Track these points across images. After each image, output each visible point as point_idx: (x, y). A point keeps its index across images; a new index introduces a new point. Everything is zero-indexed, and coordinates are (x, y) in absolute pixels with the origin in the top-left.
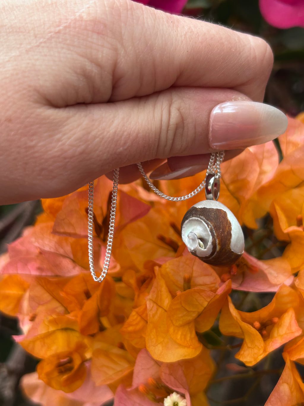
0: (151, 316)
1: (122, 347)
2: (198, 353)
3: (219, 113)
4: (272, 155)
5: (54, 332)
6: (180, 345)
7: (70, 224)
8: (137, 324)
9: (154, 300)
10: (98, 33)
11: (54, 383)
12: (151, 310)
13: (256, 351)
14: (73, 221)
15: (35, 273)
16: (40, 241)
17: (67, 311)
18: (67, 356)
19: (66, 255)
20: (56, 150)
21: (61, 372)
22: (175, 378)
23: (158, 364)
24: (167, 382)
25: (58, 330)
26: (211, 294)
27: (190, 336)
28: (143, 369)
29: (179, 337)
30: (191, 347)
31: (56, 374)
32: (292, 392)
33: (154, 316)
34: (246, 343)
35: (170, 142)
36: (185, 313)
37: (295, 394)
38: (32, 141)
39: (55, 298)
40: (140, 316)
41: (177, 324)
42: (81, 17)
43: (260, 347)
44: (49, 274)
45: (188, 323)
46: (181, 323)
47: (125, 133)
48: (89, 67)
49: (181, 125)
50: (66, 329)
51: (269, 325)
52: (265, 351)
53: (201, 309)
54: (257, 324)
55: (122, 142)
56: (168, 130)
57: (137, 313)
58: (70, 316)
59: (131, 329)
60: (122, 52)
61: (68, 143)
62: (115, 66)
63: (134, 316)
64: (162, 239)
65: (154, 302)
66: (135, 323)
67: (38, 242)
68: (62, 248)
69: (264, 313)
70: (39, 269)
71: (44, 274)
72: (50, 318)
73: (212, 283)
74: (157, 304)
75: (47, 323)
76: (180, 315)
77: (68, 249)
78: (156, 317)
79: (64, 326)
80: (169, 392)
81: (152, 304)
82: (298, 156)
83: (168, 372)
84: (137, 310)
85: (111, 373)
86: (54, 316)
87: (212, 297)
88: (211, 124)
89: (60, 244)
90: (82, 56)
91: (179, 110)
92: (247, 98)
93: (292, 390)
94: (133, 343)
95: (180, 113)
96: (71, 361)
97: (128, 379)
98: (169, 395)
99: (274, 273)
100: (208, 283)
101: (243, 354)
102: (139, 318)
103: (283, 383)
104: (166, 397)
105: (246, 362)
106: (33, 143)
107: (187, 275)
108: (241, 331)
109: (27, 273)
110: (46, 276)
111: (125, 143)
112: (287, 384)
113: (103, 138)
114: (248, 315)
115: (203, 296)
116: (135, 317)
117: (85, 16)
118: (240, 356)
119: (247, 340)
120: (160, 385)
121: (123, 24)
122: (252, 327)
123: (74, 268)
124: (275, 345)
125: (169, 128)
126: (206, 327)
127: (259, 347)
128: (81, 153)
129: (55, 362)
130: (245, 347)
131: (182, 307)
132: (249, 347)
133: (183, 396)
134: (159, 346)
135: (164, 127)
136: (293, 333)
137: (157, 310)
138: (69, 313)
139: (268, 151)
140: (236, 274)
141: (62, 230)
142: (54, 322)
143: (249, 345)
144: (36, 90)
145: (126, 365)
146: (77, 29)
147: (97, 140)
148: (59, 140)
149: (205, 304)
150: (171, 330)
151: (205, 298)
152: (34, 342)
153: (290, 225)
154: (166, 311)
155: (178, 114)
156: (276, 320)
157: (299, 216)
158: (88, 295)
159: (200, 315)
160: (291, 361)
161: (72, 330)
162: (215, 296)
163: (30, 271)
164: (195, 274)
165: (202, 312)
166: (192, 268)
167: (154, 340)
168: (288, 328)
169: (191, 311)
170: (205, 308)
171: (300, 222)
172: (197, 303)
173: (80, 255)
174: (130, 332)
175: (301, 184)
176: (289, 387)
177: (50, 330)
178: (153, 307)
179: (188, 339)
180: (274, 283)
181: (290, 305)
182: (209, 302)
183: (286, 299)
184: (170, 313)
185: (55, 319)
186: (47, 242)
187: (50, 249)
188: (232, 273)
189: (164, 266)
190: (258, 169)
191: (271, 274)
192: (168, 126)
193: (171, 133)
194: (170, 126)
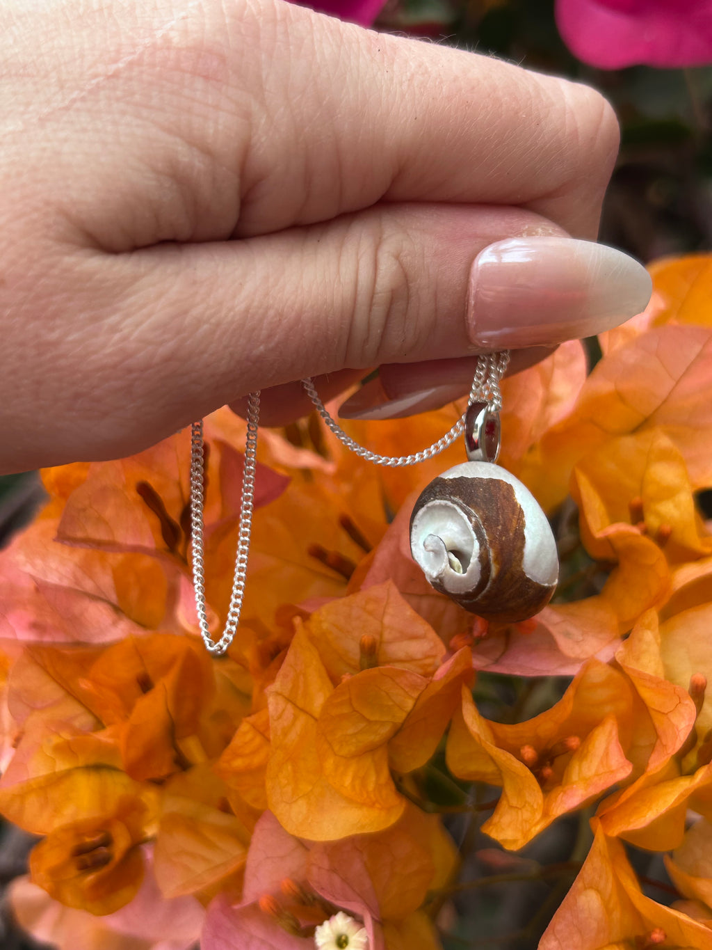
0: (279, 733)
1: (225, 808)
2: (393, 820)
3: (492, 263)
4: (572, 359)
5: (67, 774)
6: (350, 801)
7: (100, 520)
8: (254, 753)
9: (286, 695)
10: (207, 78)
11: (68, 896)
12: (280, 717)
13: (526, 814)
14: (109, 513)
15: (26, 636)
16: (39, 562)
17: (99, 725)
18: (98, 830)
19: (103, 596)
20: (108, 350)
21: (85, 868)
22: (344, 880)
23: (303, 845)
24: (322, 889)
25: (78, 768)
26: (419, 681)
27: (376, 778)
28: (268, 858)
29: (348, 781)
30: (377, 805)
31: (73, 872)
32: (608, 911)
33: (285, 734)
34: (507, 797)
35: (377, 331)
36: (362, 725)
37: (617, 915)
38: (52, 330)
39: (73, 694)
40: (261, 733)
41: (346, 751)
42: (166, 39)
43: (535, 807)
44: (60, 638)
45: (370, 750)
46: (353, 749)
47: (271, 312)
48: (186, 156)
49: (402, 293)
50: (97, 768)
51: (559, 756)
52: (546, 814)
53: (401, 716)
54: (529, 753)
55: (264, 333)
56: (371, 305)
57: (254, 726)
58: (104, 737)
59: (238, 763)
60: (263, 121)
61: (136, 334)
62: (246, 151)
64: (318, 554)
65: (288, 700)
66: (248, 749)
67: (33, 565)
68: (91, 577)
69: (545, 725)
70: (35, 626)
71: (47, 639)
72: (56, 740)
73: (427, 657)
74: (295, 705)
75: (49, 753)
76: (350, 731)
77: (106, 581)
78: (293, 736)
79: (93, 760)
80: (329, 912)
81: (282, 703)
82: (632, 360)
83: (326, 864)
84: (252, 719)
85: (199, 868)
86: (66, 736)
87: (422, 688)
88: (473, 291)
89: (86, 568)
90: (169, 131)
91: (397, 257)
92: (557, 229)
93: (611, 906)
94: (248, 799)
95: (401, 265)
96: (107, 842)
97: (234, 883)
98: (328, 919)
99: (576, 633)
100: (419, 656)
101: (499, 822)
102: (258, 740)
103: (585, 889)
104: (321, 924)
105: (505, 841)
106: (54, 336)
107: (367, 638)
108: (494, 768)
109: (9, 636)
110: (54, 643)
111: (270, 336)
112: (598, 891)
113: (218, 325)
114: (508, 730)
115: (402, 686)
116: (249, 736)
117: (176, 38)
118: (491, 827)
119: (509, 790)
120: (310, 897)
121: (263, 57)
122: (513, 758)
123: (114, 623)
124: (570, 799)
125: (374, 300)
126: (417, 759)
127: (532, 806)
128: (168, 359)
129: (72, 844)
130: (503, 806)
131: (355, 710)
132: (511, 807)
133: (359, 921)
134: (300, 802)
135: (363, 298)
136: (612, 772)
137: (296, 718)
138: (104, 727)
140: (483, 634)
141: (79, 534)
142: (65, 750)
143: (514, 802)
144: (63, 212)
145: (236, 851)
146: (158, 69)
147: (206, 327)
148: (114, 329)
149: (409, 704)
150: (330, 764)
151: (407, 690)
152: (22, 796)
153: (614, 519)
154: (316, 720)
155: (394, 267)
156: (574, 742)
157: (636, 500)
158: (145, 685)
159: (398, 731)
160: (608, 839)
161: (111, 769)
162: (427, 685)
163: (14, 633)
164: (387, 636)
165: (403, 724)
166: (382, 622)
167: (289, 789)
168: (601, 762)
169: (376, 722)
170: (409, 714)
171: (637, 515)
172: (390, 703)
173: (134, 594)
174: (239, 773)
175: (641, 426)
176: (601, 898)
177: (57, 770)
178: (284, 710)
179: (371, 786)
180: (572, 655)
181: (608, 709)
182: (417, 700)
183: (602, 694)
184: (325, 724)
185: (68, 742)
186: (53, 564)
187: (60, 579)
188: (476, 633)
189: (315, 617)
190: (540, 392)
191: (567, 635)
192: (373, 294)
193: (379, 312)
194: (376, 296)
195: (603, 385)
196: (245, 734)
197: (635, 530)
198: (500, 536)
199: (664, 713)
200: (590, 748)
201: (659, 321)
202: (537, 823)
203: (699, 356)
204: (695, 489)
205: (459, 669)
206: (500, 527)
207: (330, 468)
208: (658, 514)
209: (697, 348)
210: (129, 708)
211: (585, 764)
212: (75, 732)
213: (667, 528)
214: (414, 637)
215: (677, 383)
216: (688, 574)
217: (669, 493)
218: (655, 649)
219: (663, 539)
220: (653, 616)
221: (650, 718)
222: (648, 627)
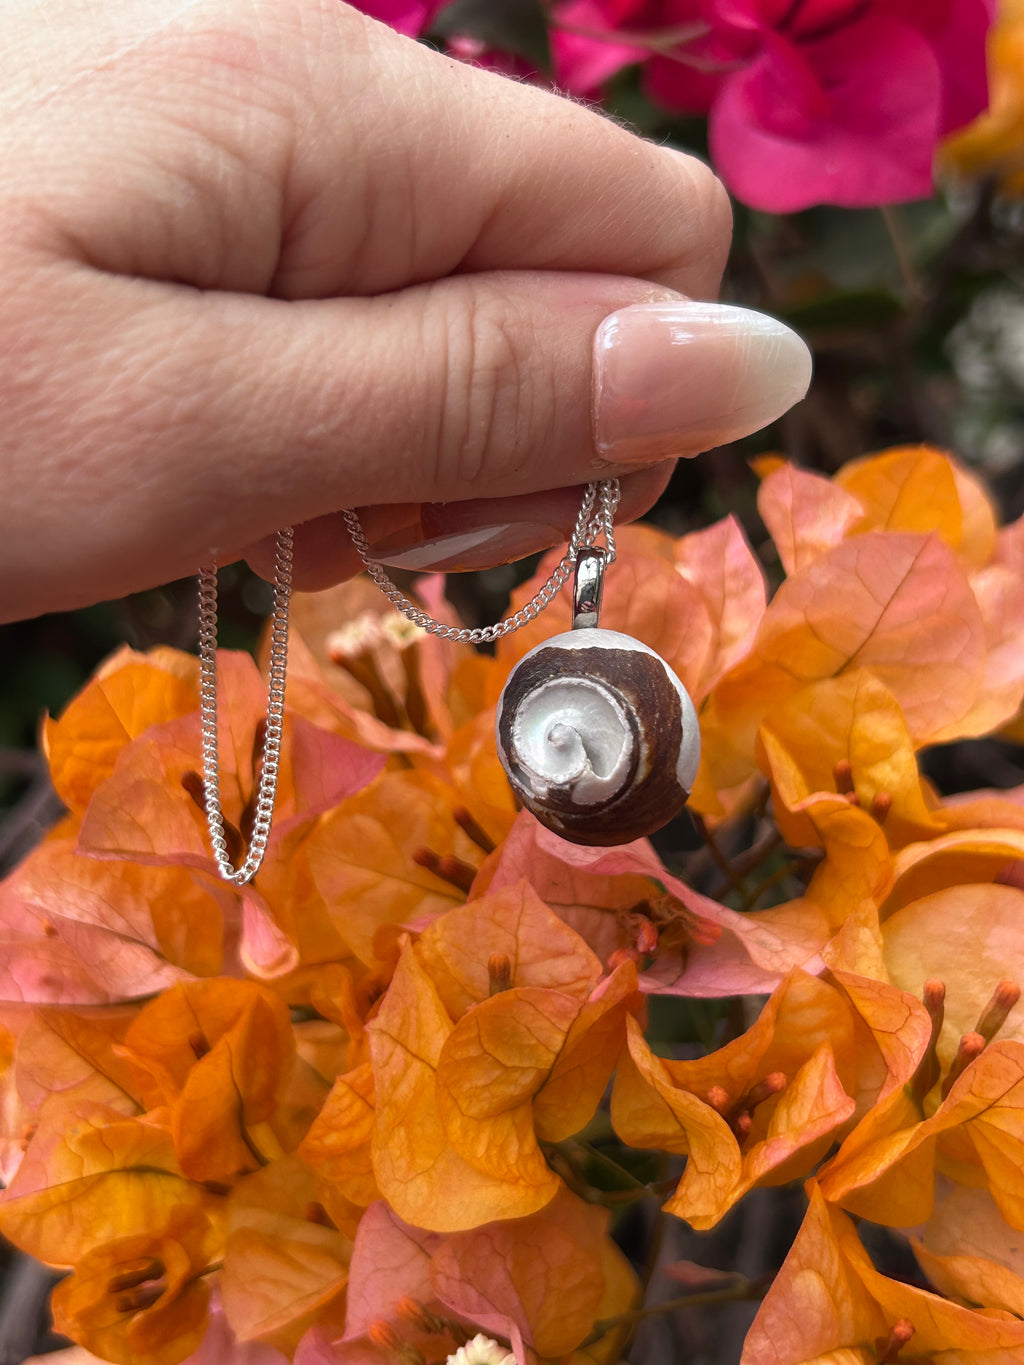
0: (387, 1084)
1: (319, 1217)
2: (544, 1202)
4: (748, 585)
5: (101, 1178)
6: (485, 1175)
7: (134, 826)
8: (353, 1124)
9: (394, 1035)
10: (232, 65)
11: (106, 1346)
12: (386, 1064)
13: (720, 1180)
14: (146, 816)
15: (37, 997)
16: (50, 894)
17: (140, 1109)
18: (145, 1257)
19: (138, 938)
21: (128, 1309)
22: (482, 1294)
24: (453, 1303)
25: (113, 1171)
26: (569, 1004)
27: (519, 1149)
28: (378, 1270)
29: (481, 1150)
30: (521, 1182)
31: (112, 1316)
32: (836, 1304)
33: (395, 1086)
34: (693, 1161)
36: (497, 1073)
37: (847, 1308)
39: (102, 1070)
40: (363, 1098)
41: (474, 1111)
43: (731, 1167)
44: (83, 999)
45: (508, 1108)
46: (486, 1106)
50: (139, 1171)
51: (761, 1101)
52: (744, 1177)
53: (547, 1060)
54: (718, 1094)
55: (322, 407)
56: (469, 385)
57: (351, 1087)
58: (150, 1120)
59: (333, 1139)
60: (310, 121)
63: (340, 1098)
64: (428, 861)
65: (396, 1041)
66: (346, 1119)
67: (43, 898)
68: (121, 915)
69: (738, 1057)
70: (48, 982)
71: (65, 1000)
72: (83, 1129)
73: (579, 979)
74: (405, 1047)
75: (74, 1148)
76: (481, 1082)
77: (142, 919)
78: (405, 1089)
79: (132, 1162)
80: (462, 1335)
81: (389, 1046)
82: (824, 581)
83: (456, 1272)
84: (349, 1076)
85: (285, 1298)
86: (98, 1122)
87: (574, 1015)
89: (114, 902)
90: (183, 124)
91: (501, 326)
93: (839, 1294)
94: (347, 1193)
95: (506, 336)
96: (158, 1272)
97: (334, 1311)
98: (463, 1345)
99: (774, 942)
100: (567, 979)
101: (686, 1193)
102: (358, 1106)
103: (801, 1268)
104: (454, 1353)
105: (696, 1218)
107: (497, 955)
108: (678, 1127)
109: (14, 997)
110: (73, 1006)
111: (330, 413)
112: (819, 1273)
114: (689, 1067)
115: (547, 1014)
116: (346, 1101)
118: (676, 1203)
119: (696, 1153)
120: (437, 1321)
121: (308, 44)
122: (698, 1101)
123: (157, 970)
125: (474, 380)
126: (573, 1123)
127: (728, 1168)
129: (108, 1277)
130: (690, 1174)
131: (485, 1052)
132: (700, 1173)
133: (504, 1344)
134: (419, 1181)
136: (829, 1115)
137: (407, 1066)
138: (144, 1112)
139: (736, 574)
140: (652, 948)
141: (108, 845)
142: (97, 1143)
143: (702, 1166)
145: (333, 1273)
149: (558, 1041)
150: (455, 1126)
151: (554, 1020)
152: (38, 1215)
153: (813, 788)
154: (434, 1070)
155: (499, 339)
156: (778, 1079)
157: (842, 763)
158: (200, 1048)
159: (544, 1083)
160: (829, 1205)
161: (158, 1171)
162: (580, 1010)
163: (21, 994)
164: (525, 954)
165: (551, 1071)
166: (516, 937)
167: (403, 1163)
168: (816, 1105)
169: (515, 1069)
170: (558, 1056)
171: (845, 782)
172: (533, 1042)
173: (180, 937)
174: (334, 1155)
175: (845, 668)
176: (826, 1284)
177: (85, 1175)
178: (391, 1055)
179: (512, 1158)
180: (770, 968)
181: (820, 1036)
182: (568, 1033)
183: (810, 1017)
184: (449, 1072)
185: (100, 1133)
186: (71, 896)
187: (80, 916)
188: (641, 948)
189: (427, 935)
190: (709, 630)
191: (762, 944)
192: (470, 372)
193: (480, 399)
194: (476, 374)
195: (789, 616)
196: (340, 1100)
197: (841, 799)
198: (657, 725)
199: (891, 1033)
200: (800, 1087)
201: (857, 530)
202: (735, 1189)
203: (911, 571)
204: (918, 748)
205: (621, 992)
206: (657, 716)
207: (438, 752)
208: (872, 782)
209: (908, 562)
210: (180, 1084)
211: (794, 1110)
212: (109, 1115)
213: (884, 797)
214: (559, 954)
215: (885, 609)
216: (915, 854)
217: (885, 752)
218: (875, 951)
219: (880, 812)
220: (871, 908)
221: (875, 1042)
222: (865, 924)
